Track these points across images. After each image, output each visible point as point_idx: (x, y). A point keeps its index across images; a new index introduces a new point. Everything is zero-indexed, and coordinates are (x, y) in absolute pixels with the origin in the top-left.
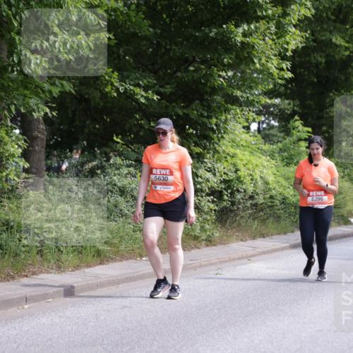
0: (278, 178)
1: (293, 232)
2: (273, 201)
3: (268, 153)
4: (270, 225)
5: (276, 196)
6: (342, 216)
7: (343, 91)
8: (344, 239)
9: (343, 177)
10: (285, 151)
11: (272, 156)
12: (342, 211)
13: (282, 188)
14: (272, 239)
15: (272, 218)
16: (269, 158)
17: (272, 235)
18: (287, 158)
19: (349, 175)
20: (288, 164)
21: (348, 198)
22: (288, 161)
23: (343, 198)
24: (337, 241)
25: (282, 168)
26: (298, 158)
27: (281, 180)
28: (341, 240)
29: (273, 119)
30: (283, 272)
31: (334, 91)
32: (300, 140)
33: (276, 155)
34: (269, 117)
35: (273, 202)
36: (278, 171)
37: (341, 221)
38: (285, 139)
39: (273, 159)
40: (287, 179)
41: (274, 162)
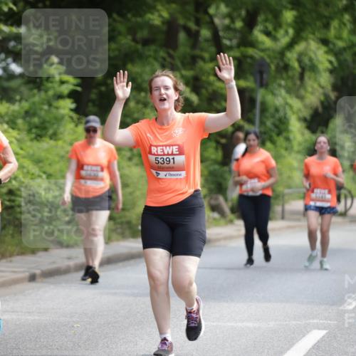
0: (21, 160)
1: (46, 250)
2: (13, 198)
3: (6, 119)
4: (8, 239)
5: (19, 190)
6: (129, 223)
7: (129, 16)
8: (132, 262)
9: (130, 159)
10: (34, 114)
11: (12, 123)
12: (127, 214)
13: (30, 176)
14: (11, 261)
15: (12, 228)
16: (6, 126)
17: (11, 255)
18: (37, 127)
19: (140, 155)
20: (39, 137)
21: (138, 193)
22: (39, 132)
23: (131, 194)
24: (121, 264)
25: (29, 143)
26: (55, 126)
27: (27, 163)
28: (126, 263)
29: (15, 61)
30: (30, 318)
31: (115, 16)
32: (60, 97)
33: (20, 121)
34: (6, 58)
35: (13, 201)
36: (22, 149)
37: (127, 232)
38: (34, 95)
39: (13, 129)
40: (38, 161)
41: (14, 133)
